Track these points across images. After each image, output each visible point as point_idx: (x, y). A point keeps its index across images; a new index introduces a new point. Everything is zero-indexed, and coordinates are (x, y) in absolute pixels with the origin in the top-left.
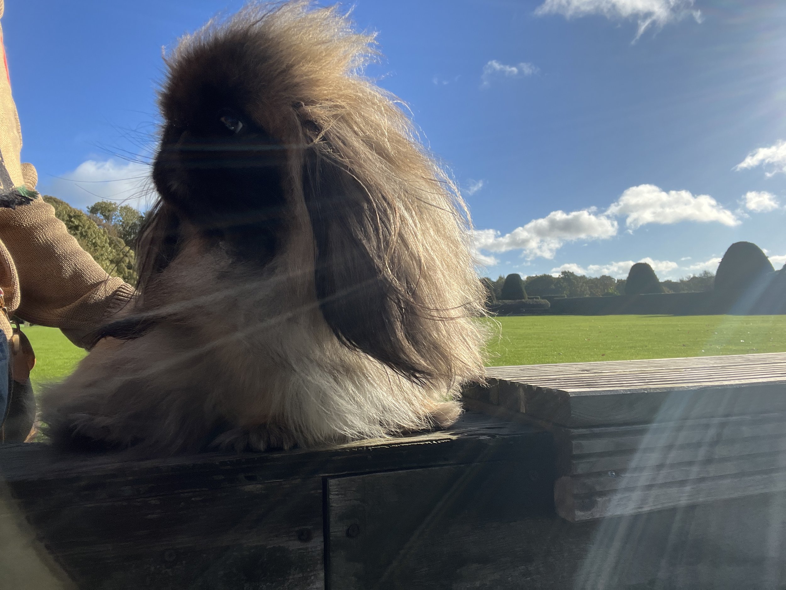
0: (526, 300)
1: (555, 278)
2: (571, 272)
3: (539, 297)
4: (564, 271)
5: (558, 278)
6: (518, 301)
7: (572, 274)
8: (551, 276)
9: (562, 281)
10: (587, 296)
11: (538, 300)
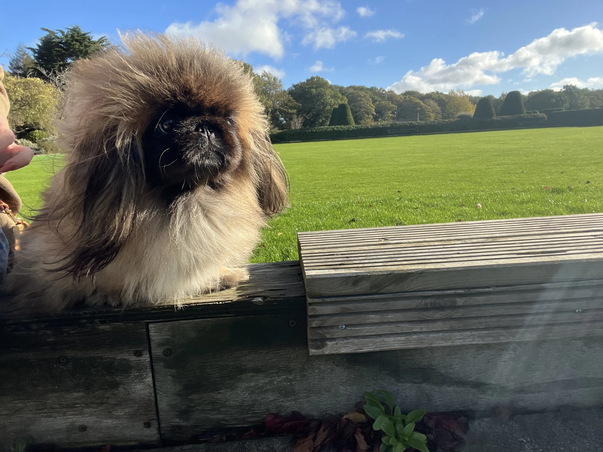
0: (525, 114)
1: (556, 92)
2: (574, 85)
3: (538, 111)
4: (566, 85)
5: (560, 92)
6: (516, 116)
7: (574, 87)
8: (552, 91)
9: (563, 95)
10: (587, 108)
11: (536, 114)
